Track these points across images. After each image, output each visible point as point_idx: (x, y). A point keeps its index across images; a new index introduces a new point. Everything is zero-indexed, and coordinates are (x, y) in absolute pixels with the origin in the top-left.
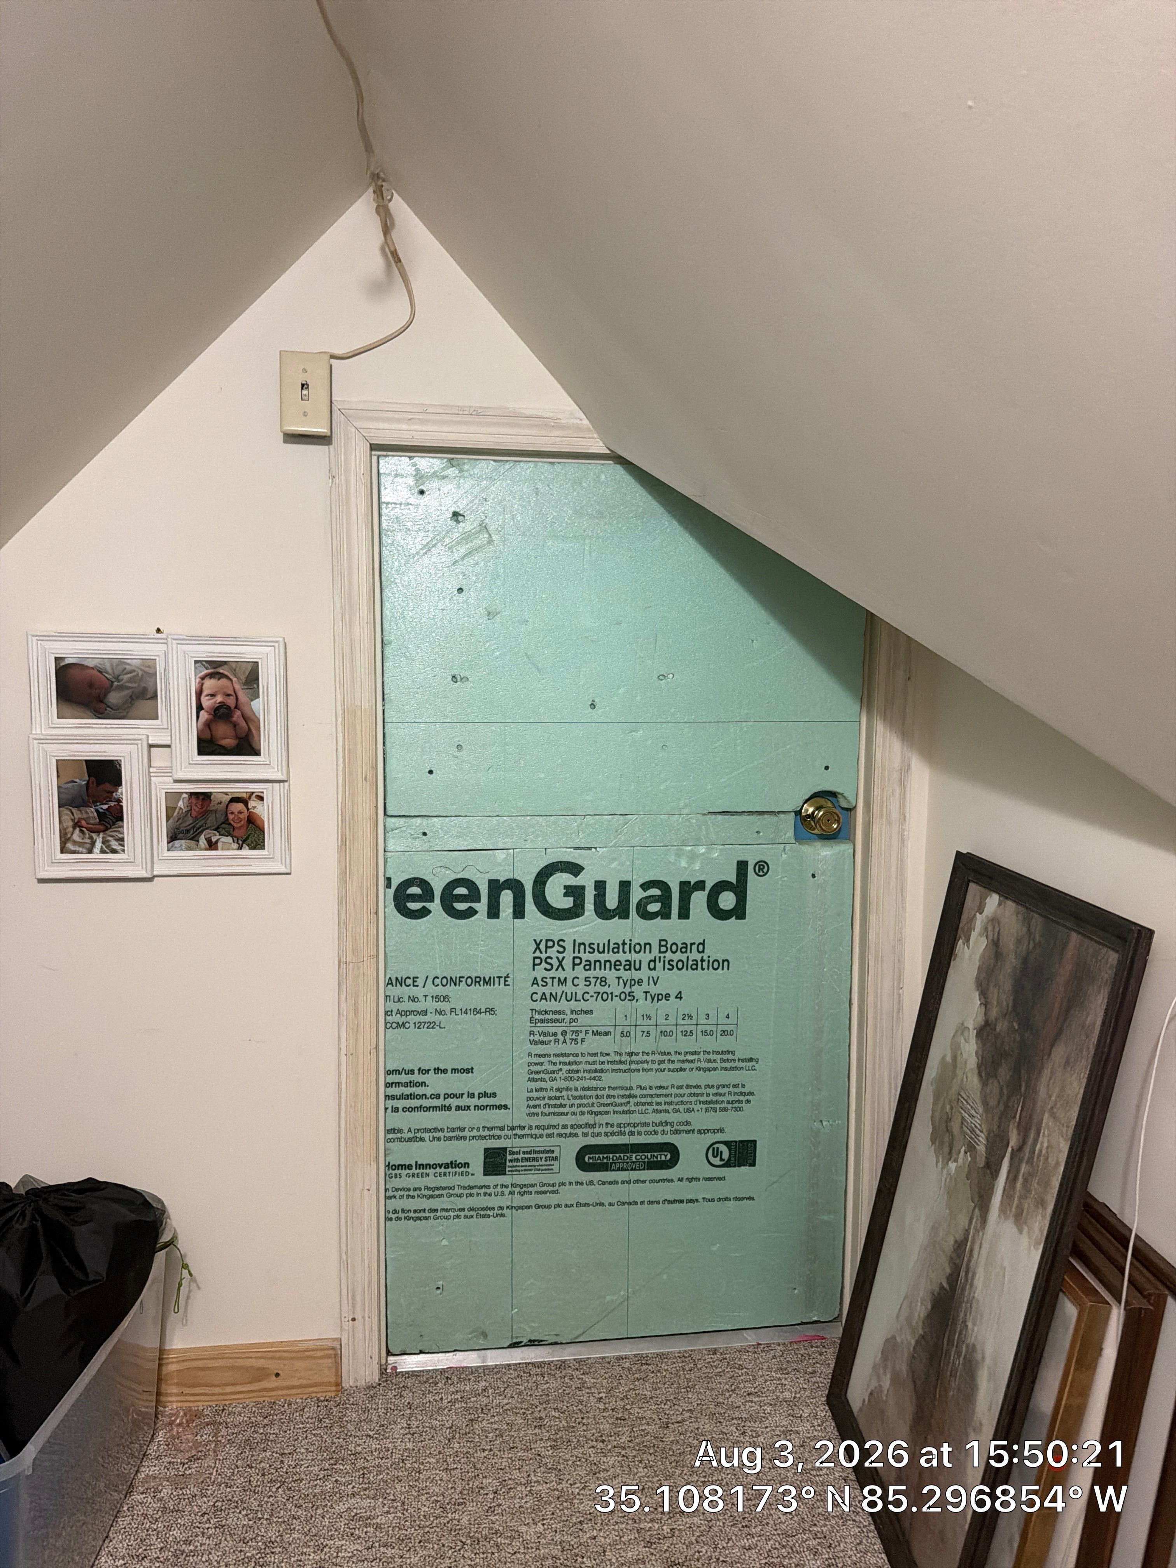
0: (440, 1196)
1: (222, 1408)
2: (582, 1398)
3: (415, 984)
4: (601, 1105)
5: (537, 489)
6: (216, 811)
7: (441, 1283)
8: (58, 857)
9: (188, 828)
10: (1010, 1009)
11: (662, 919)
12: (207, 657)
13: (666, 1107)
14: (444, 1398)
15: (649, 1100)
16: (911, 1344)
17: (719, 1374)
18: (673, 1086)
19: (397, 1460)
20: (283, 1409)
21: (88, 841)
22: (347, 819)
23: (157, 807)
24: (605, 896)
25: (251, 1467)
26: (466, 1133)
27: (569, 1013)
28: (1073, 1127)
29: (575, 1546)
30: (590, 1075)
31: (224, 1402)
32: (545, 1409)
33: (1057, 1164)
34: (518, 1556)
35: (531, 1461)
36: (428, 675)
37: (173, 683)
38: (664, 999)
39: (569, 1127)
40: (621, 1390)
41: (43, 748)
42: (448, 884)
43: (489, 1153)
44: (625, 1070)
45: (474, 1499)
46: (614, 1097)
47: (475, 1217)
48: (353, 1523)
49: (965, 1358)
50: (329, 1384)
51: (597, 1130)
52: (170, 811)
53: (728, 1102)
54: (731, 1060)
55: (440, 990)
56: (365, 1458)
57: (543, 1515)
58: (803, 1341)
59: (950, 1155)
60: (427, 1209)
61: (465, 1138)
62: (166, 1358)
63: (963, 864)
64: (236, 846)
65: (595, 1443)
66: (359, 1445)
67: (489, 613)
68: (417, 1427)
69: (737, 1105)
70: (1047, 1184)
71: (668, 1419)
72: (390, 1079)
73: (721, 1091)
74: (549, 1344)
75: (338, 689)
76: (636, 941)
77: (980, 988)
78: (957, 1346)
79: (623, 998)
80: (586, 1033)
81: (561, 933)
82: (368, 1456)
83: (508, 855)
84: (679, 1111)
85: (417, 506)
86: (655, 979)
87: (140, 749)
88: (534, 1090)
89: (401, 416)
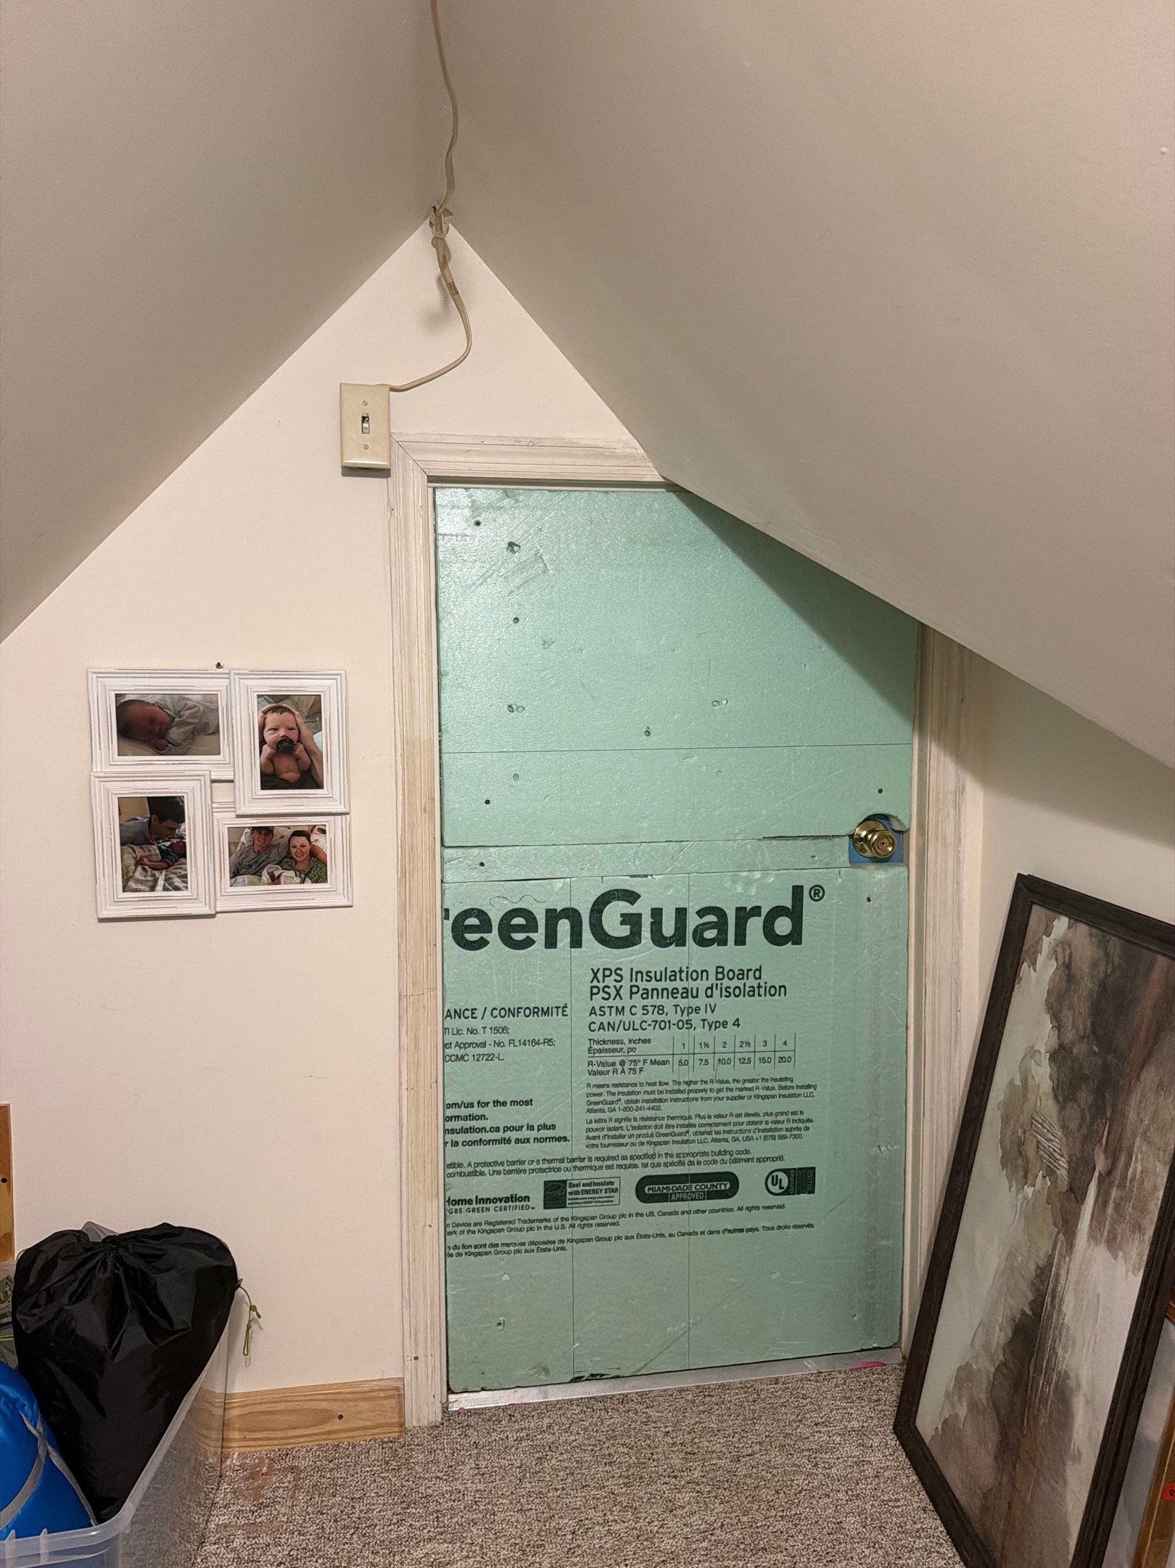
0: (500, 1231)
1: (285, 1452)
2: (649, 1433)
3: (474, 1016)
4: (660, 1135)
5: (592, 518)
6: (278, 845)
7: (502, 1318)
8: (120, 896)
9: (250, 863)
10: (1088, 1032)
11: (718, 945)
12: (270, 691)
14: (510, 1436)
15: (708, 1129)
16: (988, 1371)
17: (783, 1405)
18: (731, 1115)
19: (470, 1502)
20: (347, 1452)
21: (149, 878)
22: (406, 850)
23: (220, 842)
24: (661, 923)
25: (322, 1514)
26: (526, 1166)
27: (627, 1043)
30: (649, 1104)
31: (288, 1446)
32: (613, 1445)
33: (1155, 1188)
35: (606, 1500)
36: (485, 705)
37: (236, 717)
38: (721, 1027)
39: (629, 1158)
40: (687, 1423)
41: (104, 785)
42: (506, 914)
43: (550, 1186)
44: (684, 1099)
45: (553, 1541)
46: (673, 1126)
47: (535, 1251)
49: (1056, 1386)
50: (392, 1425)
51: (656, 1161)
52: (233, 848)
54: (789, 1087)
55: (499, 1022)
56: (437, 1501)
57: (624, 1556)
58: (865, 1368)
59: (1026, 1179)
60: (488, 1244)
61: (525, 1171)
62: (229, 1403)
63: (1025, 886)
64: (298, 880)
65: (667, 1480)
66: (429, 1488)
67: (545, 643)
68: (486, 1467)
69: (795, 1132)
70: (1143, 1210)
71: (738, 1452)
72: (450, 1112)
73: (780, 1118)
74: (611, 1378)
75: (397, 721)
76: (693, 969)
77: (1051, 1011)
78: (1046, 1372)
79: (680, 1026)
80: (645, 1062)
81: (618, 961)
82: (440, 1498)
83: (564, 884)
84: (738, 1139)
85: (473, 537)
86: (713, 1006)
87: (203, 784)
88: (593, 1121)
89: (458, 447)
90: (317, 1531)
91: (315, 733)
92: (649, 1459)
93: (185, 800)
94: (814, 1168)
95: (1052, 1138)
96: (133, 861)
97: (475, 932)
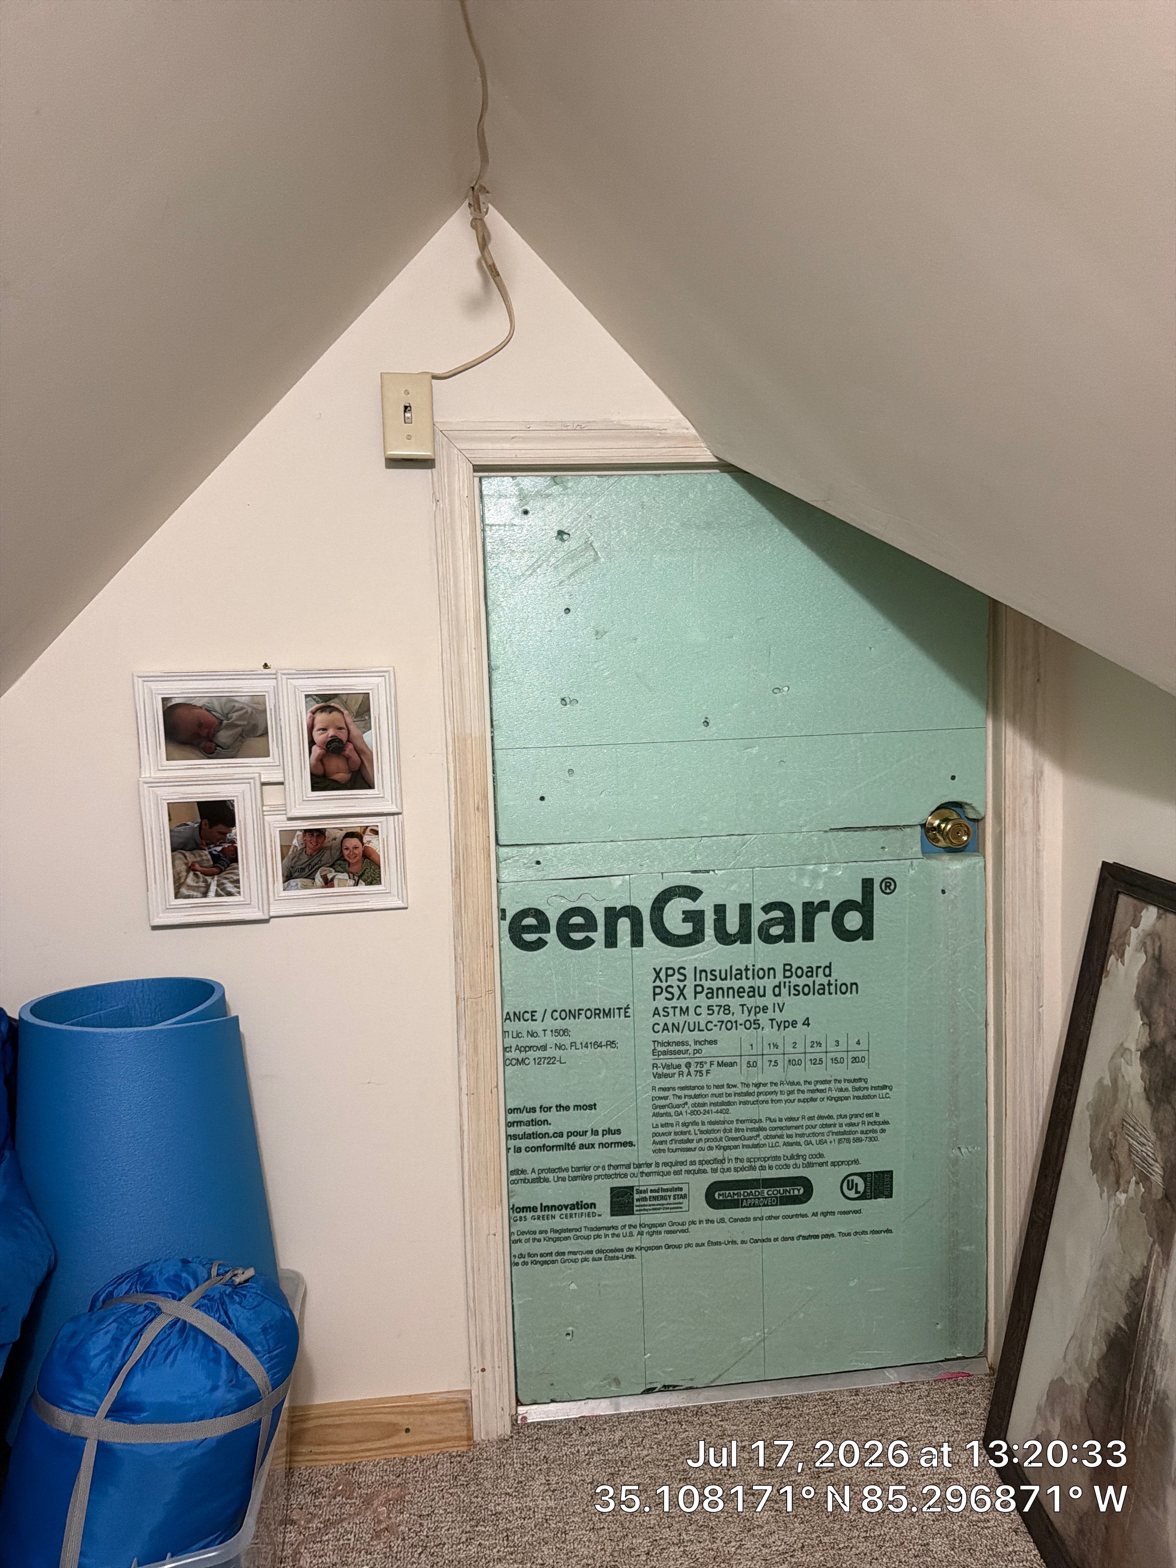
0: (566, 1238)
1: (351, 1467)
3: (534, 1018)
4: (729, 1139)
5: (643, 502)
6: (331, 848)
7: (570, 1328)
8: (172, 903)
12: (317, 690)
13: (798, 1139)
14: (581, 1450)
15: (779, 1132)
16: (1084, 1387)
17: (864, 1418)
18: (803, 1117)
19: (540, 1520)
20: (415, 1467)
21: (203, 884)
22: (460, 850)
23: (271, 846)
24: (725, 920)
26: (592, 1172)
27: (693, 1044)
30: (717, 1107)
31: (355, 1460)
35: (681, 1519)
36: (537, 699)
37: (285, 719)
38: (791, 1026)
39: (697, 1163)
41: (153, 791)
42: (564, 914)
43: (616, 1193)
44: (753, 1102)
45: (626, 1562)
46: (743, 1130)
47: (603, 1259)
49: (1154, 1404)
50: (461, 1438)
51: (726, 1165)
54: (864, 1088)
55: (559, 1024)
56: (507, 1519)
58: (949, 1379)
59: (1118, 1185)
60: (554, 1252)
61: (590, 1177)
62: (295, 1416)
63: (1111, 875)
66: (499, 1505)
67: (597, 633)
68: (556, 1483)
69: (871, 1135)
72: (512, 1117)
73: (854, 1120)
74: (684, 1389)
75: (447, 718)
76: (759, 967)
77: (1141, 1007)
78: (1143, 1392)
79: (748, 1026)
80: (711, 1064)
81: (682, 960)
82: (510, 1516)
83: (624, 881)
84: (811, 1143)
85: (522, 526)
86: (781, 1005)
87: (253, 788)
88: (659, 1125)
89: (504, 434)
91: (364, 732)
92: (725, 1475)
93: (235, 804)
94: (891, 1172)
95: (1145, 1142)
96: (184, 867)
97: (533, 932)
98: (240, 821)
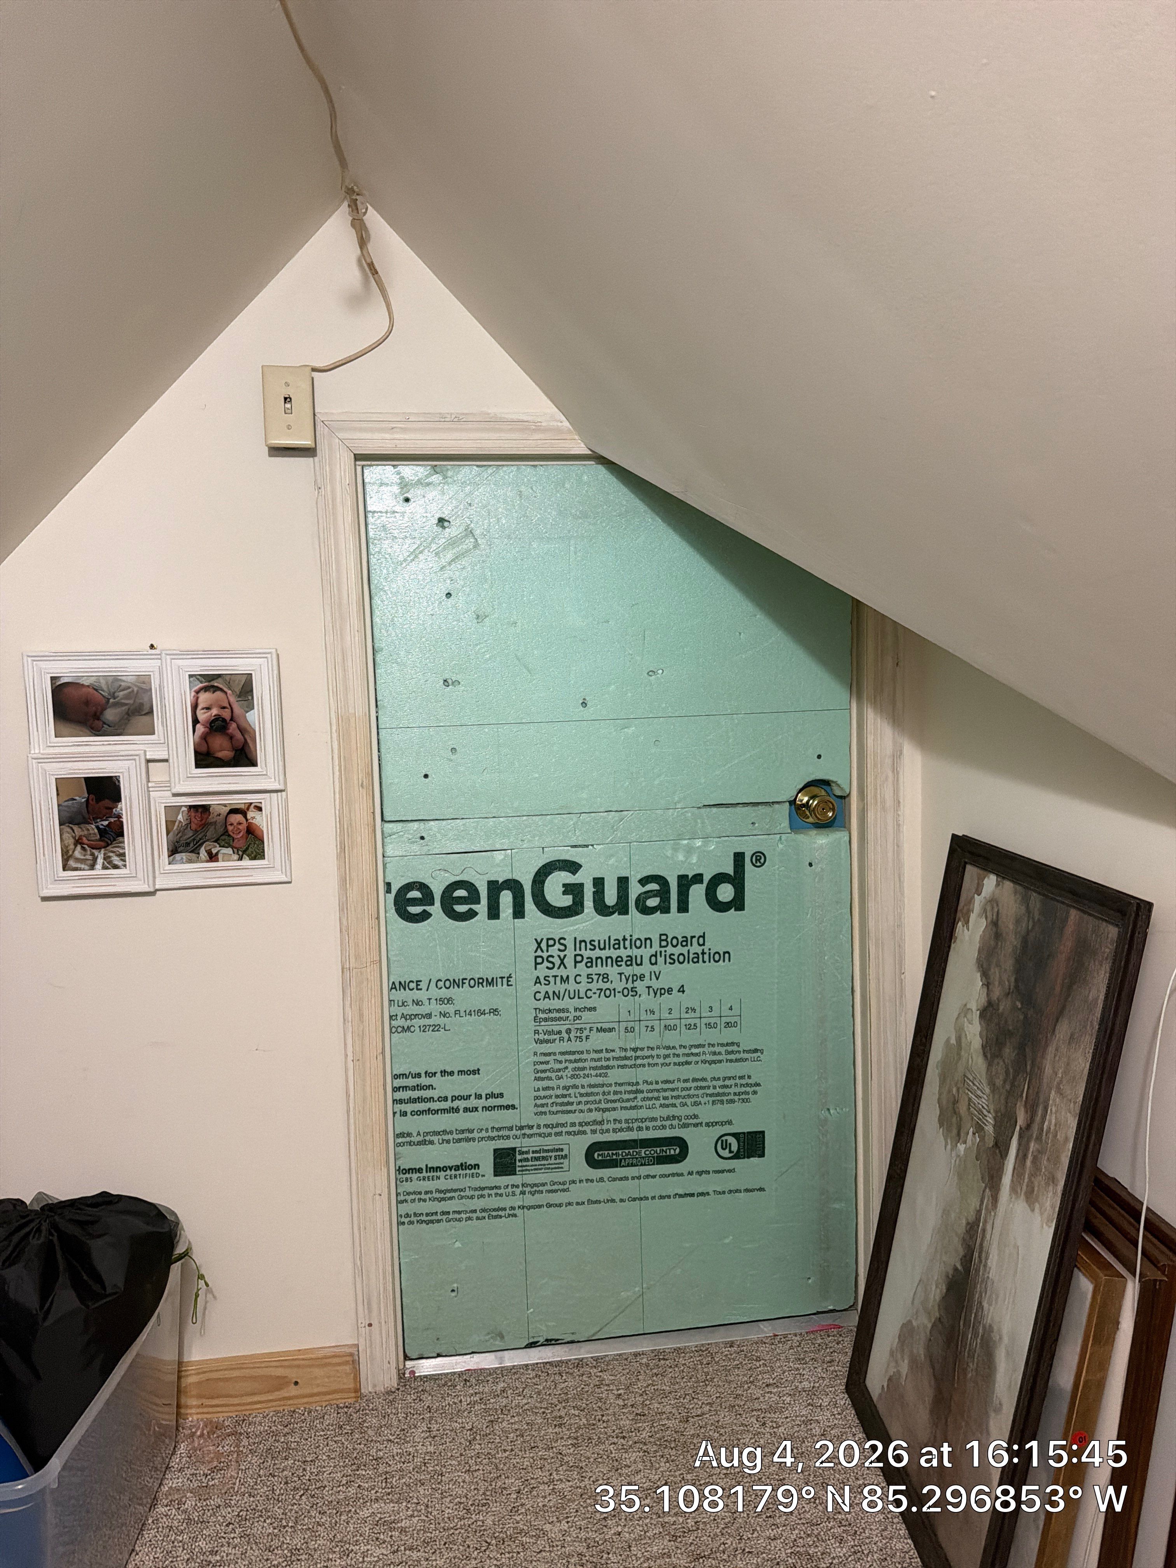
0: (451, 1198)
1: (242, 1418)
2: (601, 1395)
3: (419, 987)
4: (608, 1101)
5: (521, 492)
6: (215, 822)
7: (455, 1285)
8: (60, 875)
9: (188, 841)
10: (1012, 987)
11: (661, 913)
12: (201, 670)
14: (463, 1400)
15: (656, 1094)
16: (925, 1327)
17: (736, 1367)
18: (679, 1080)
19: (419, 1464)
20: (303, 1417)
21: (90, 857)
22: (345, 826)
23: (157, 821)
25: (274, 1476)
26: (475, 1135)
27: (573, 1011)
28: (1081, 1103)
29: (600, 1542)
30: (596, 1072)
31: (244, 1413)
32: (564, 1408)
33: (1066, 1139)
34: (544, 1554)
35: (553, 1460)
36: (420, 680)
37: (168, 698)
38: (666, 993)
39: (577, 1124)
40: (639, 1386)
41: (41, 767)
43: (499, 1154)
44: (631, 1066)
46: (621, 1093)
47: (487, 1218)
48: (378, 1528)
49: (982, 1340)
50: (348, 1391)
51: (605, 1127)
53: (735, 1094)
54: (737, 1052)
55: (444, 993)
56: (387, 1463)
57: (567, 1513)
58: (820, 1331)
59: (959, 1137)
60: (439, 1212)
61: (474, 1139)
62: (186, 1371)
63: (959, 846)
64: (236, 857)
65: (615, 1440)
66: (380, 1450)
67: (478, 617)
68: (437, 1430)
69: (743, 1096)
70: (1056, 1161)
71: (688, 1413)
72: (398, 1083)
73: (727, 1083)
74: (566, 1343)
75: (331, 698)
76: (637, 937)
77: (981, 969)
78: (973, 1327)
79: (626, 994)
80: (591, 1030)
81: (562, 931)
82: (390, 1460)
83: (506, 856)
84: (686, 1104)
85: (403, 514)
86: (657, 974)
87: (138, 764)
88: (541, 1089)
89: (384, 425)
90: (267, 1493)
91: (247, 712)
92: (599, 1421)
94: (763, 1132)
95: (981, 1095)
96: (72, 841)
98: (126, 797)
